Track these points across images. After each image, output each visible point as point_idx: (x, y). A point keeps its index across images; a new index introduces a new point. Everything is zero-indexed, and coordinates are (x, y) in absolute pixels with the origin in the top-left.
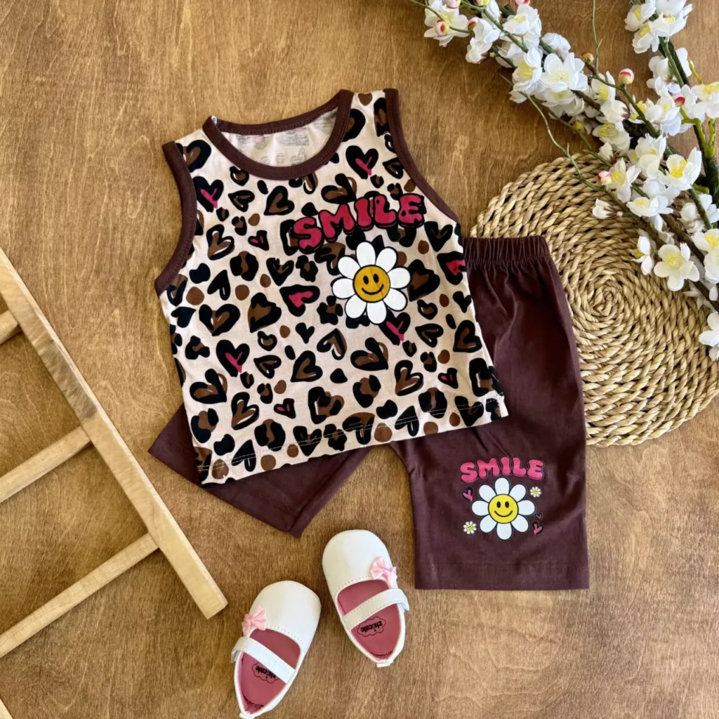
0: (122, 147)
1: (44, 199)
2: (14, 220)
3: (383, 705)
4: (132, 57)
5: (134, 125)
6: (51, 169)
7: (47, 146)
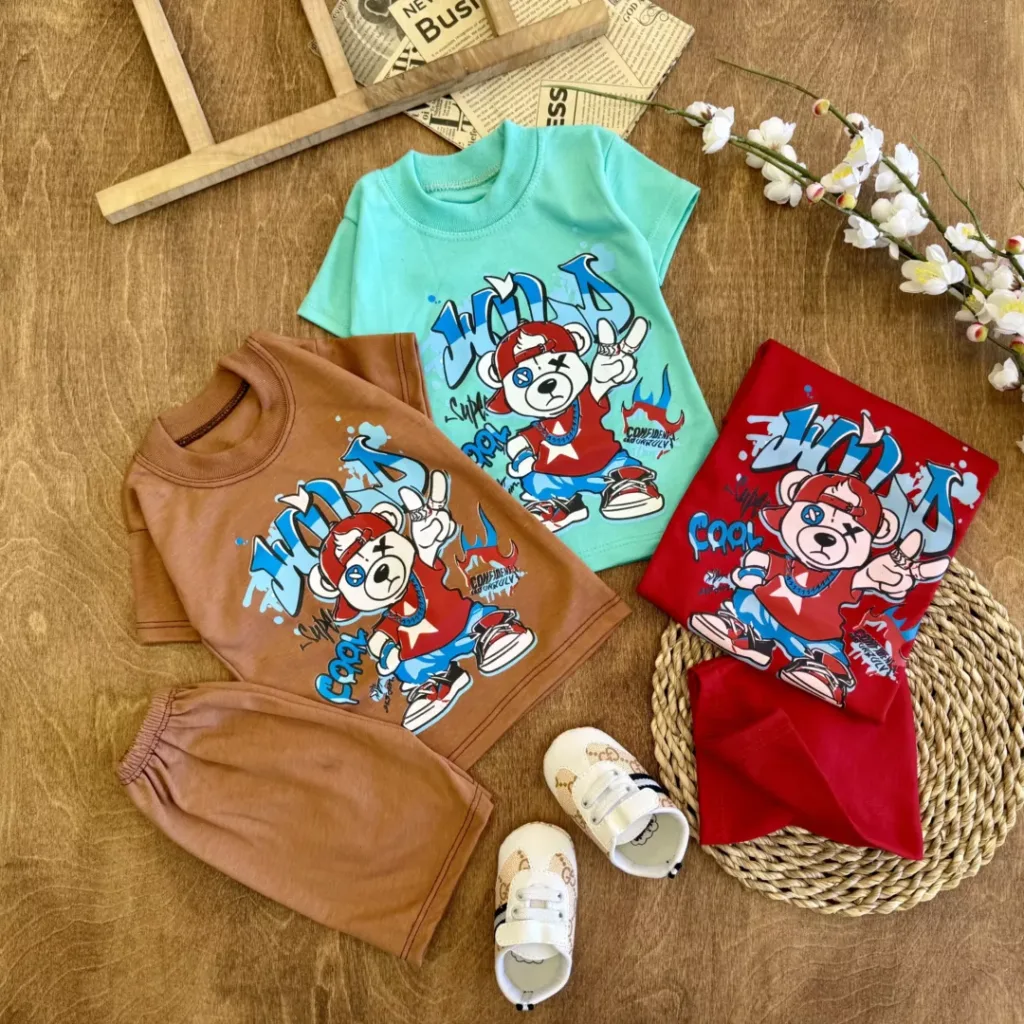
0: (301, 210)
1: (206, 284)
2: (169, 313)
3: (680, 900)
4: (304, 90)
5: (313, 181)
6: (211, 245)
7: (204, 214)
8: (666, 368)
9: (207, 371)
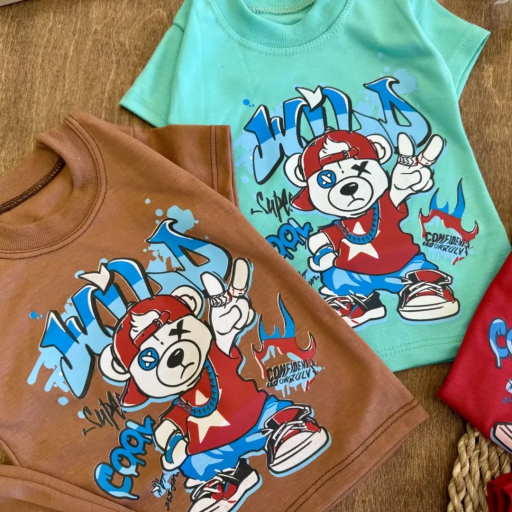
8: (460, 181)
9: (27, 149)
